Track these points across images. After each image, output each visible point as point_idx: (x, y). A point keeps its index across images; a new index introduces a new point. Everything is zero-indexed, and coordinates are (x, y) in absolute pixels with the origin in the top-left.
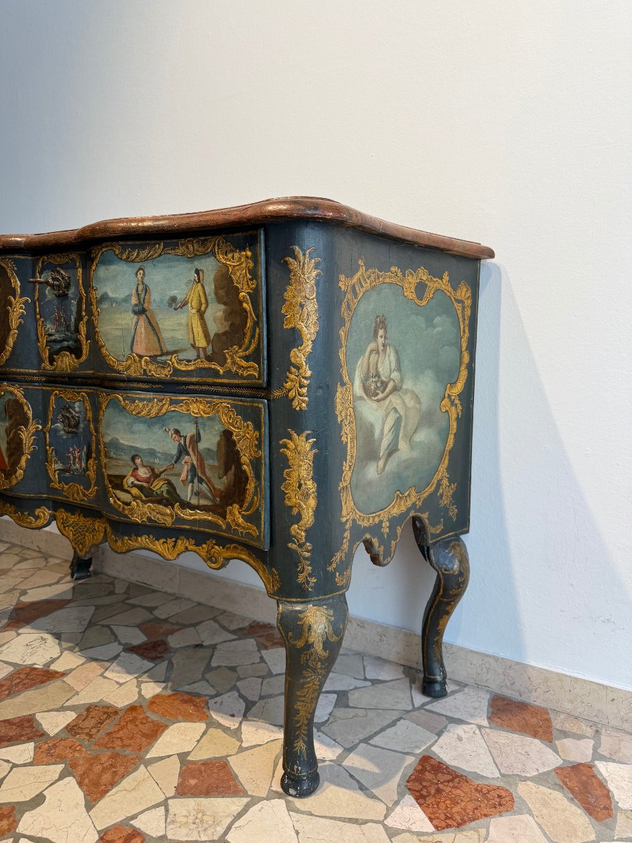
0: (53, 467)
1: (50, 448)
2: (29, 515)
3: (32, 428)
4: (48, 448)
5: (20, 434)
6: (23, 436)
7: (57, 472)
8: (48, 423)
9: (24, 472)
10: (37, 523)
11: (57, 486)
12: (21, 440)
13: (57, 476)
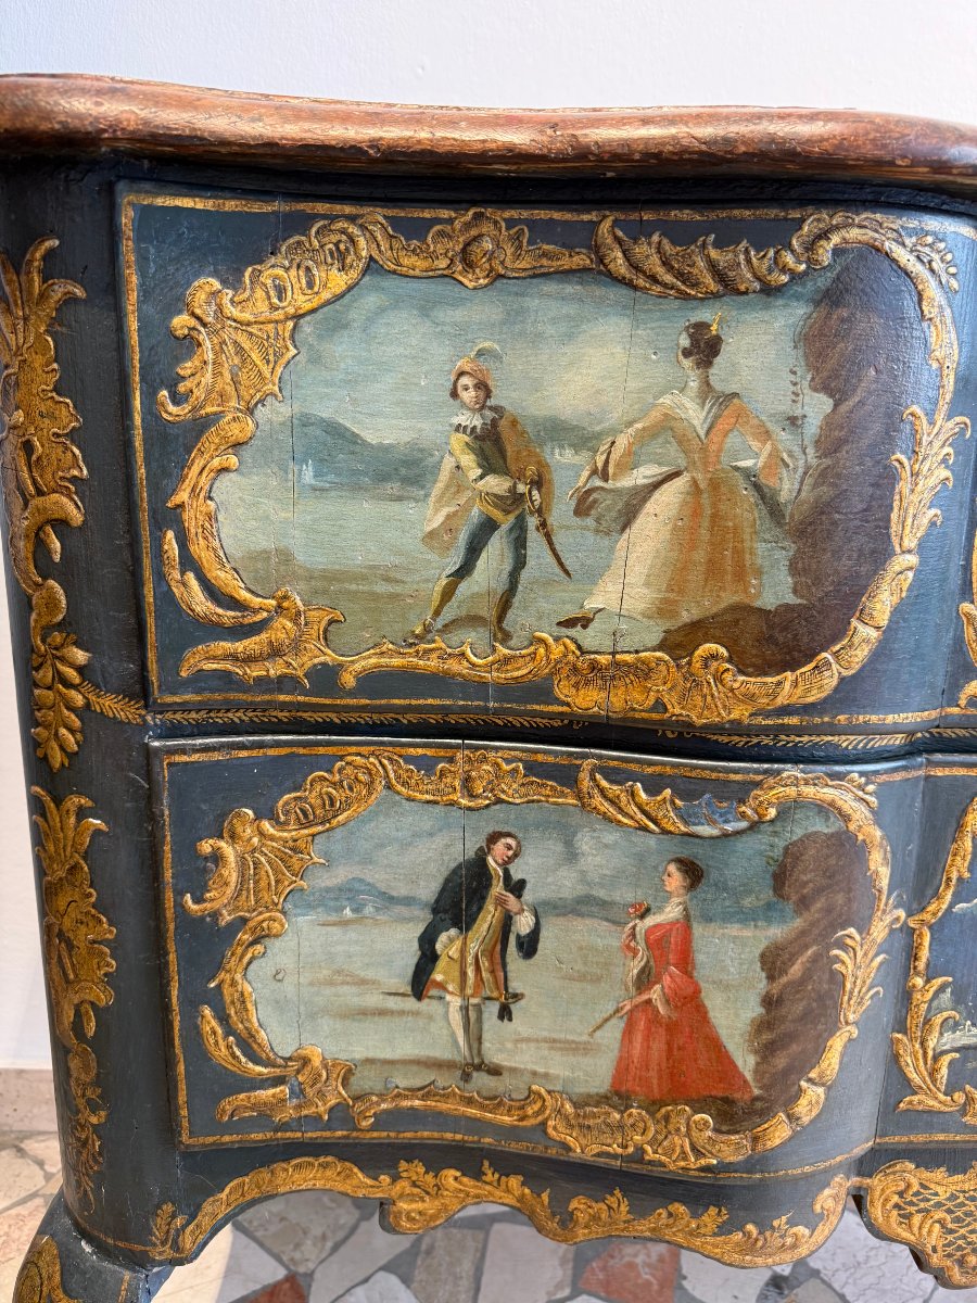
0: (931, 1044)
1: (928, 981)
2: (792, 1223)
3: (879, 931)
4: (919, 981)
5: (837, 959)
6: (846, 964)
7: (946, 1060)
8: (936, 895)
9: (829, 1089)
10: (813, 1239)
11: (936, 1101)
12: (837, 980)
13: (944, 1071)
